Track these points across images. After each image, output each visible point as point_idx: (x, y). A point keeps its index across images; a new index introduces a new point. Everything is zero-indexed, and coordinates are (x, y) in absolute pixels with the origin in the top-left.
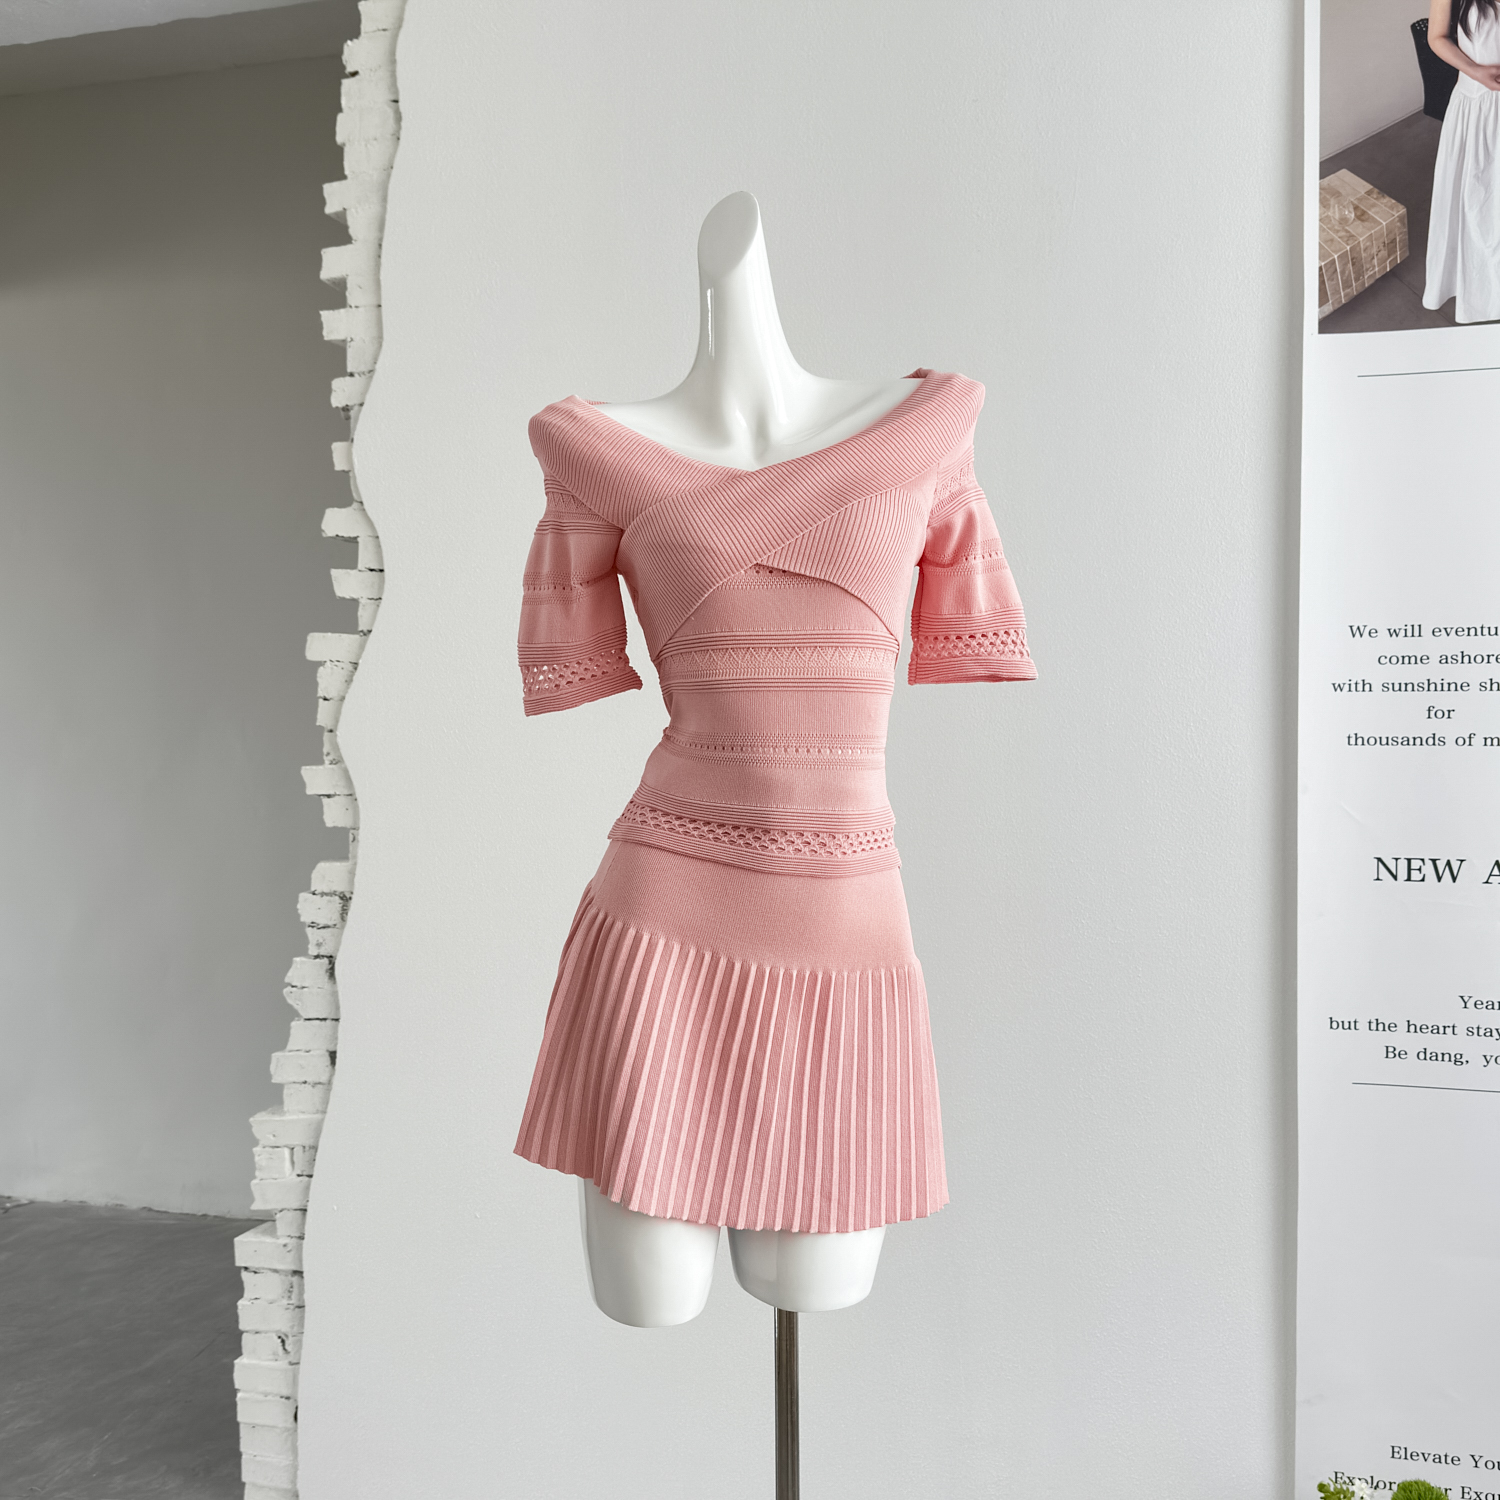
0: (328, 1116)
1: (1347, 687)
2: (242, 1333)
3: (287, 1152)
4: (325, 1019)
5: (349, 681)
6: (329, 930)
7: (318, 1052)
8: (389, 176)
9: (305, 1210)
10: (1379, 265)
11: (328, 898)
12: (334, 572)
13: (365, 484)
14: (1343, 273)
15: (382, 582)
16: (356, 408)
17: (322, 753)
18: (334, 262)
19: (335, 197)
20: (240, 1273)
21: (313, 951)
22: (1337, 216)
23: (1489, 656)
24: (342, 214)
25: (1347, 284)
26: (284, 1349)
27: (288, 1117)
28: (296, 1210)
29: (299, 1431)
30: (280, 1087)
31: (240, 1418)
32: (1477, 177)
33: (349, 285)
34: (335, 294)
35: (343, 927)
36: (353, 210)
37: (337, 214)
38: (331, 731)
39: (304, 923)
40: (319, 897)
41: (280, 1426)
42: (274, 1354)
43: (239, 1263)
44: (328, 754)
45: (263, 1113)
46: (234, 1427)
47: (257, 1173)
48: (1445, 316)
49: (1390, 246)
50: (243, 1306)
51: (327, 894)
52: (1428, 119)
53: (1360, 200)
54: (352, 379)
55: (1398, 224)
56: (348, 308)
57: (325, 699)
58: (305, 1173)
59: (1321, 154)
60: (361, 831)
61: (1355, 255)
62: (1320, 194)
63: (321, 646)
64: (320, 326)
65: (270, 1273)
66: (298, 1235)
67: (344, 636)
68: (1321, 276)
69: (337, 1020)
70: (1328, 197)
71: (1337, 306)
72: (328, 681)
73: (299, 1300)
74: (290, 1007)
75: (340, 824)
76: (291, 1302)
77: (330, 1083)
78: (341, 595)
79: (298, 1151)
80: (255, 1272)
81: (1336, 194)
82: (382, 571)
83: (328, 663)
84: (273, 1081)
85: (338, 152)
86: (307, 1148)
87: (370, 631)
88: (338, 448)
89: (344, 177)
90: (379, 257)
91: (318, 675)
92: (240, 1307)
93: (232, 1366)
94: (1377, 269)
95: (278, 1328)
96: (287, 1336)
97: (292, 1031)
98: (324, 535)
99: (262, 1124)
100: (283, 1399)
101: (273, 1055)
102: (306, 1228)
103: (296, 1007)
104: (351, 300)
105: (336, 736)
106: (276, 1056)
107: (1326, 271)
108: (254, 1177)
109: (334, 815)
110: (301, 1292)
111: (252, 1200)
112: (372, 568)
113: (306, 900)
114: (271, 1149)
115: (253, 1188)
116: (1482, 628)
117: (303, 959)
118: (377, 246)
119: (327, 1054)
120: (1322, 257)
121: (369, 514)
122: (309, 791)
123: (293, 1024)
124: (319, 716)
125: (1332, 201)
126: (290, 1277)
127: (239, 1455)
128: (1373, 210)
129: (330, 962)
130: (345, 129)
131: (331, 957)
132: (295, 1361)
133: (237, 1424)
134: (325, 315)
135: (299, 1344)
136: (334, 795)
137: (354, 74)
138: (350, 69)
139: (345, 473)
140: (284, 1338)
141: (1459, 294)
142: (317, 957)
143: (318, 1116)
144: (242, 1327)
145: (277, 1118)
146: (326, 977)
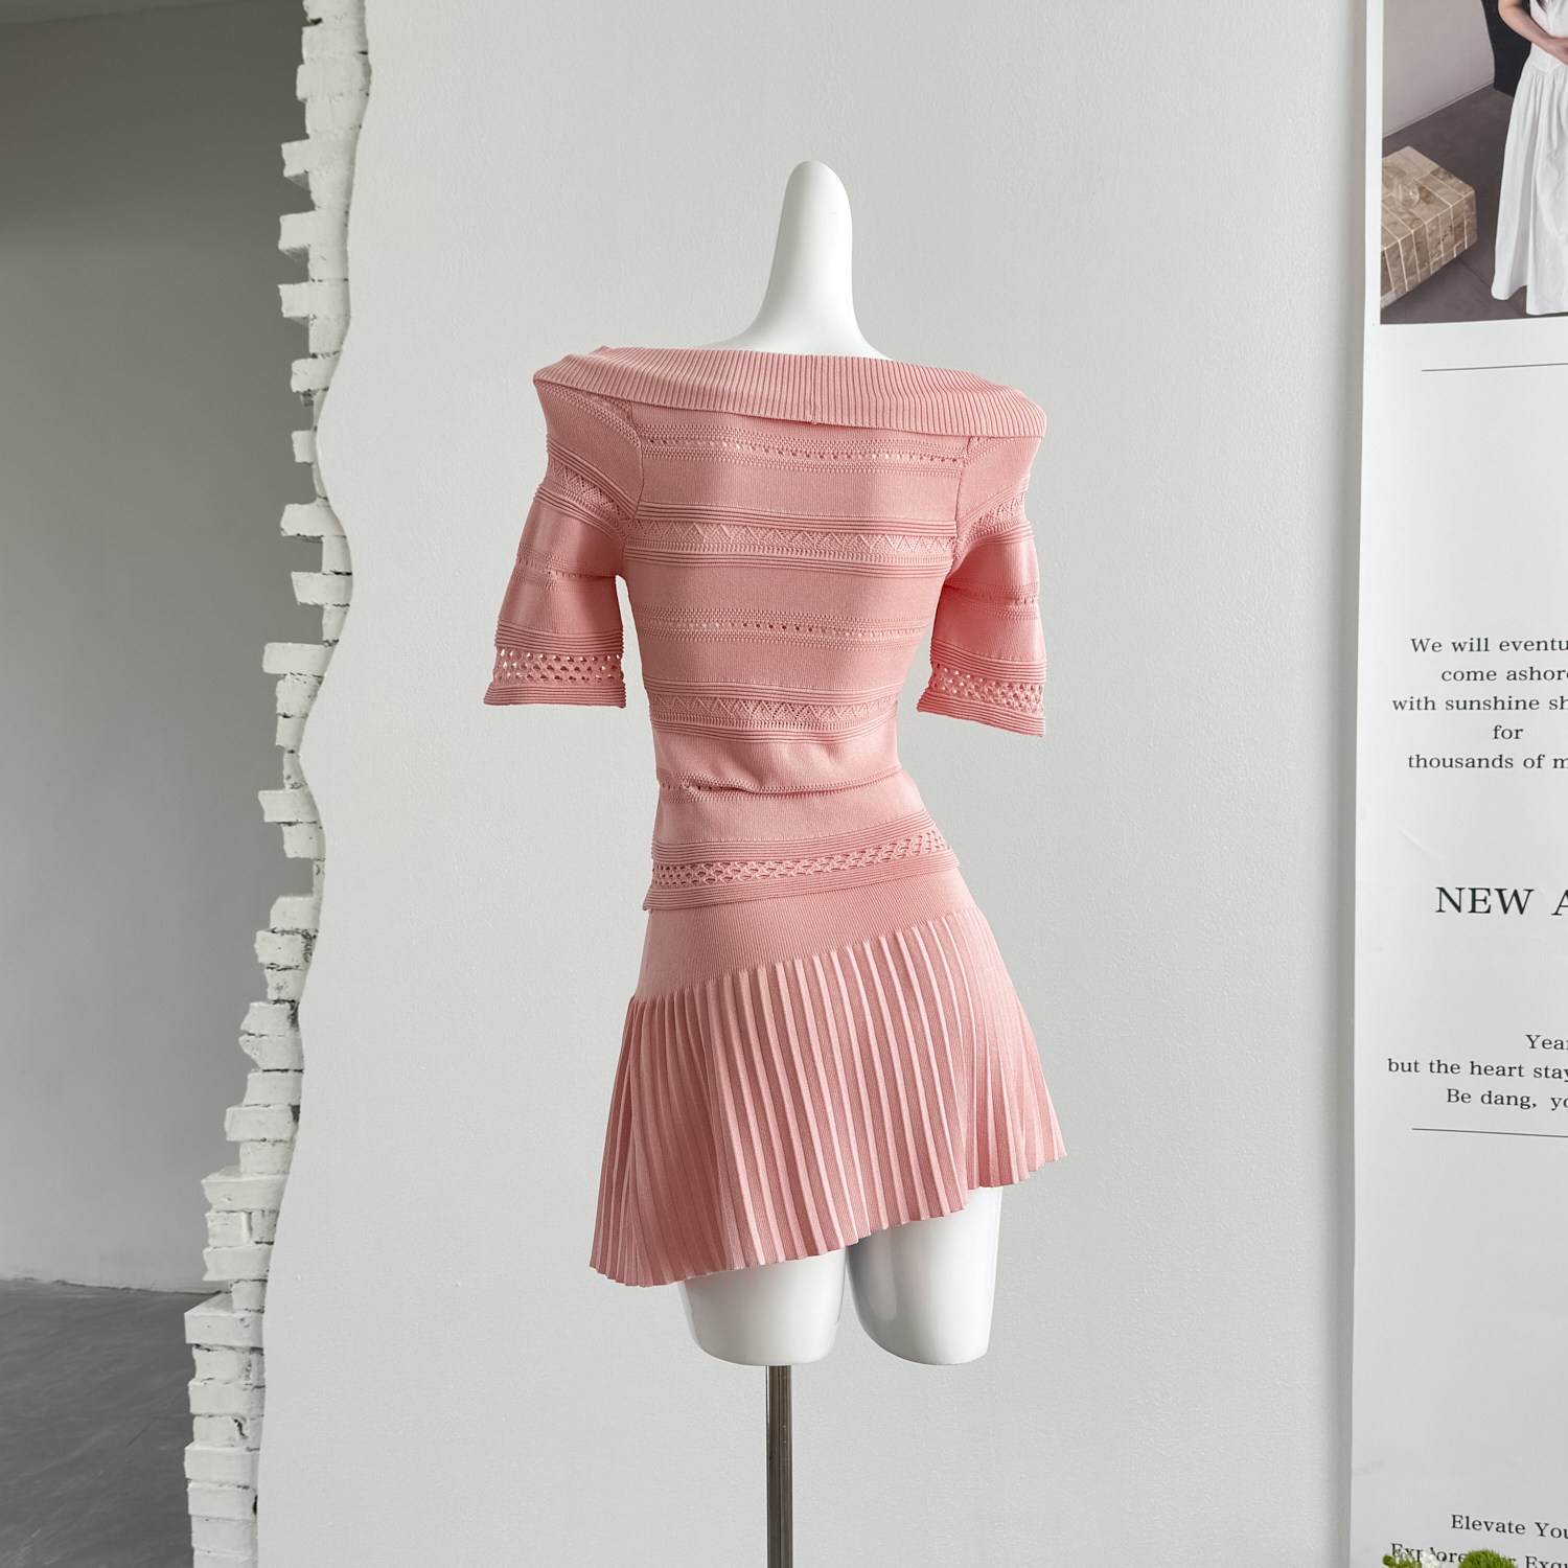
0: (290, 1176)
1: (1408, 705)
2: (193, 1417)
3: (244, 1217)
4: (286, 1070)
5: (313, 696)
6: (291, 971)
7: (279, 1106)
8: (357, 136)
9: (265, 1281)
10: (1445, 251)
11: (290, 936)
12: (295, 575)
13: (330, 477)
14: (1406, 259)
15: (350, 586)
16: (319, 394)
17: (282, 777)
18: (294, 231)
19: (295, 158)
20: (191, 1351)
21: (272, 995)
22: (1401, 197)
23: (1559, 672)
24: (304, 178)
25: (1411, 271)
26: (242, 1434)
27: (244, 1179)
28: (254, 1280)
29: (259, 1524)
30: (235, 1146)
31: (191, 1511)
32: (1549, 157)
33: (311, 257)
34: (297, 267)
35: (306, 969)
36: (316, 172)
37: (297, 177)
38: (292, 752)
39: (262, 964)
40: (279, 935)
41: (239, 1517)
42: (229, 1439)
43: (189, 1340)
44: (289, 777)
45: (216, 1175)
46: (186, 1519)
47: (210, 1241)
48: (1515, 307)
49: (1457, 231)
50: (194, 1386)
51: (288, 932)
52: (1498, 92)
53: (1426, 180)
54: (316, 360)
55: (1466, 207)
56: (310, 282)
57: (285, 716)
58: (264, 1240)
59: (1384, 129)
60: (326, 862)
61: (1420, 240)
62: (1383, 173)
63: (281, 657)
64: (278, 302)
65: (225, 1351)
66: (256, 1309)
67: (307, 646)
68: (1383, 261)
69: (301, 1071)
70: (1391, 176)
71: (1400, 295)
72: (288, 697)
73: (258, 1380)
74: (248, 1056)
75: (302, 856)
76: (249, 1382)
77: (292, 1140)
78: (303, 601)
79: (257, 1217)
80: (209, 1350)
81: (1400, 173)
82: (349, 574)
83: (289, 676)
84: (228, 1139)
85: (300, 108)
86: (267, 1213)
87: (337, 641)
88: (299, 438)
89: (306, 136)
90: (346, 225)
91: (278, 689)
92: (191, 1389)
93: (182, 1454)
94: (1443, 255)
95: (234, 1412)
96: (244, 1419)
97: (249, 1084)
98: (283, 535)
99: (215, 1186)
100: (240, 1489)
101: (228, 1110)
102: (266, 1300)
103: (254, 1057)
104: (312, 274)
105: (298, 756)
106: (230, 1111)
107: (1389, 256)
108: (208, 1246)
109: (295, 845)
110: (261, 1371)
111: (205, 1270)
112: (338, 571)
113: (264, 939)
114: (225, 1214)
115: (205, 1257)
116: (1553, 641)
117: (262, 1004)
118: (342, 213)
119: (290, 1108)
120: (1384, 241)
121: (336, 512)
122: (267, 819)
123: (250, 1076)
124: (278, 735)
125: (1396, 181)
126: (247, 1354)
127: (192, 1551)
128: (1440, 191)
129: (292, 1008)
130: (307, 82)
131: (293, 1001)
132: (252, 1447)
133: (189, 1517)
134: (285, 290)
135: (258, 1428)
136: (296, 823)
137: (317, 22)
138: (312, 16)
139: (308, 466)
140: (242, 1422)
141: (1530, 283)
142: (276, 1002)
143: (279, 1177)
144: (193, 1410)
145: (233, 1180)
146: (288, 1024)
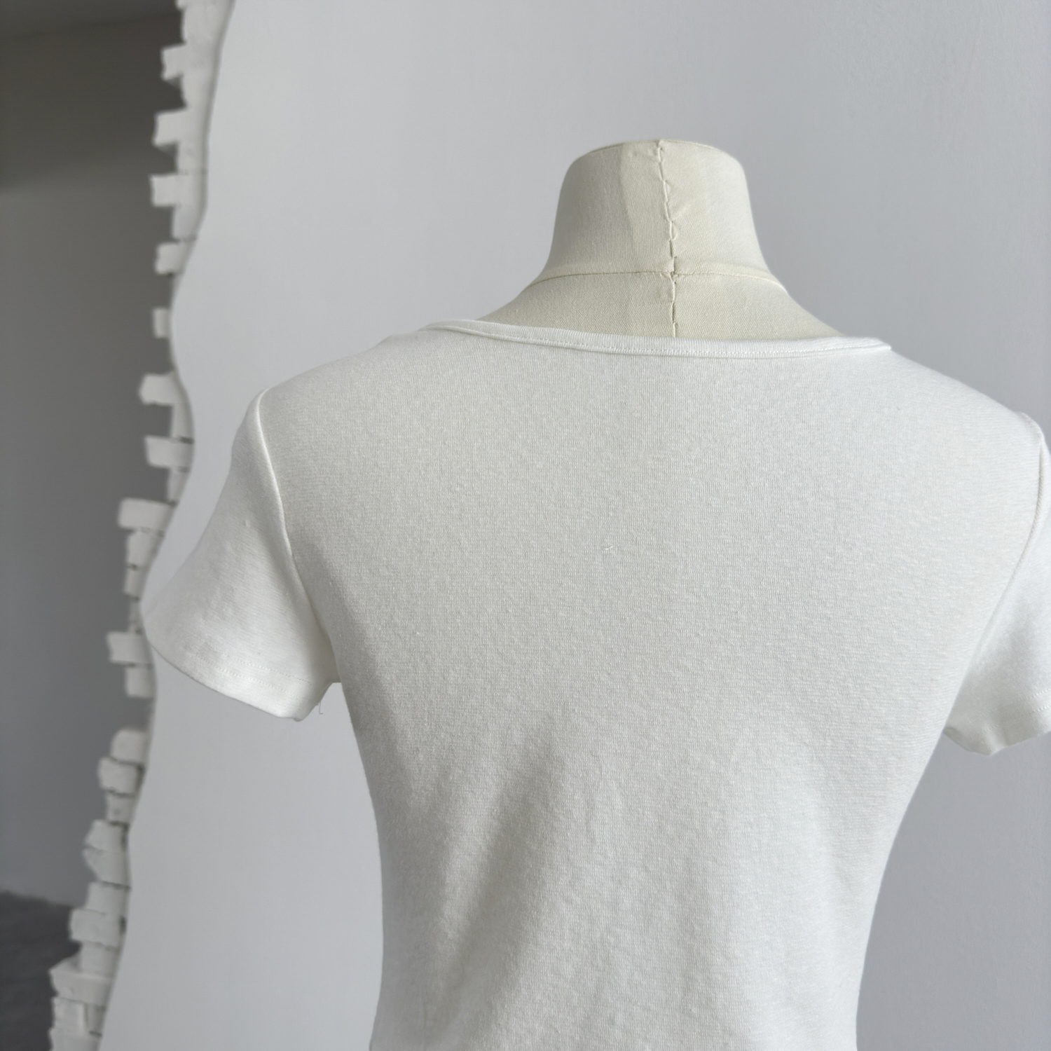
0: (115, 981)
3: (82, 1008)
4: (117, 886)
5: (154, 551)
6: (127, 798)
7: (110, 916)
8: (222, 37)
11: (126, 768)
12: (148, 439)
15: (191, 453)
16: (177, 275)
17: (126, 622)
18: (169, 128)
19: (174, 61)
21: (111, 817)
24: (178, 79)
27: (83, 976)
30: (77, 945)
33: (179, 152)
35: (136, 799)
36: (188, 75)
37: (173, 79)
38: (136, 600)
39: (104, 789)
40: (119, 765)
44: (133, 623)
45: (62, 965)
47: (55, 1023)
51: (125, 763)
54: (177, 245)
56: (177, 174)
57: (133, 567)
58: (95, 1031)
63: (134, 513)
67: (155, 504)
72: (136, 549)
74: (90, 869)
75: (140, 694)
77: (116, 951)
78: (153, 464)
79: (90, 1008)
82: (191, 441)
83: (138, 531)
84: (71, 939)
86: (98, 1009)
87: (177, 503)
88: (159, 314)
89: (182, 42)
90: (208, 122)
91: (128, 542)
97: (90, 893)
98: (142, 402)
99: (62, 975)
103: (95, 870)
104: (181, 166)
105: (139, 606)
106: (75, 913)
108: (53, 1027)
109: (134, 685)
112: (183, 437)
113: (106, 766)
114: (68, 1003)
115: (51, 1036)
117: (102, 824)
119: (117, 920)
121: (183, 384)
122: (114, 659)
123: (91, 885)
124: (126, 584)
129: (124, 832)
131: (125, 825)
134: (156, 181)
136: (136, 666)
139: (164, 340)
142: (115, 824)
143: (108, 981)
145: (73, 972)
146: (119, 845)
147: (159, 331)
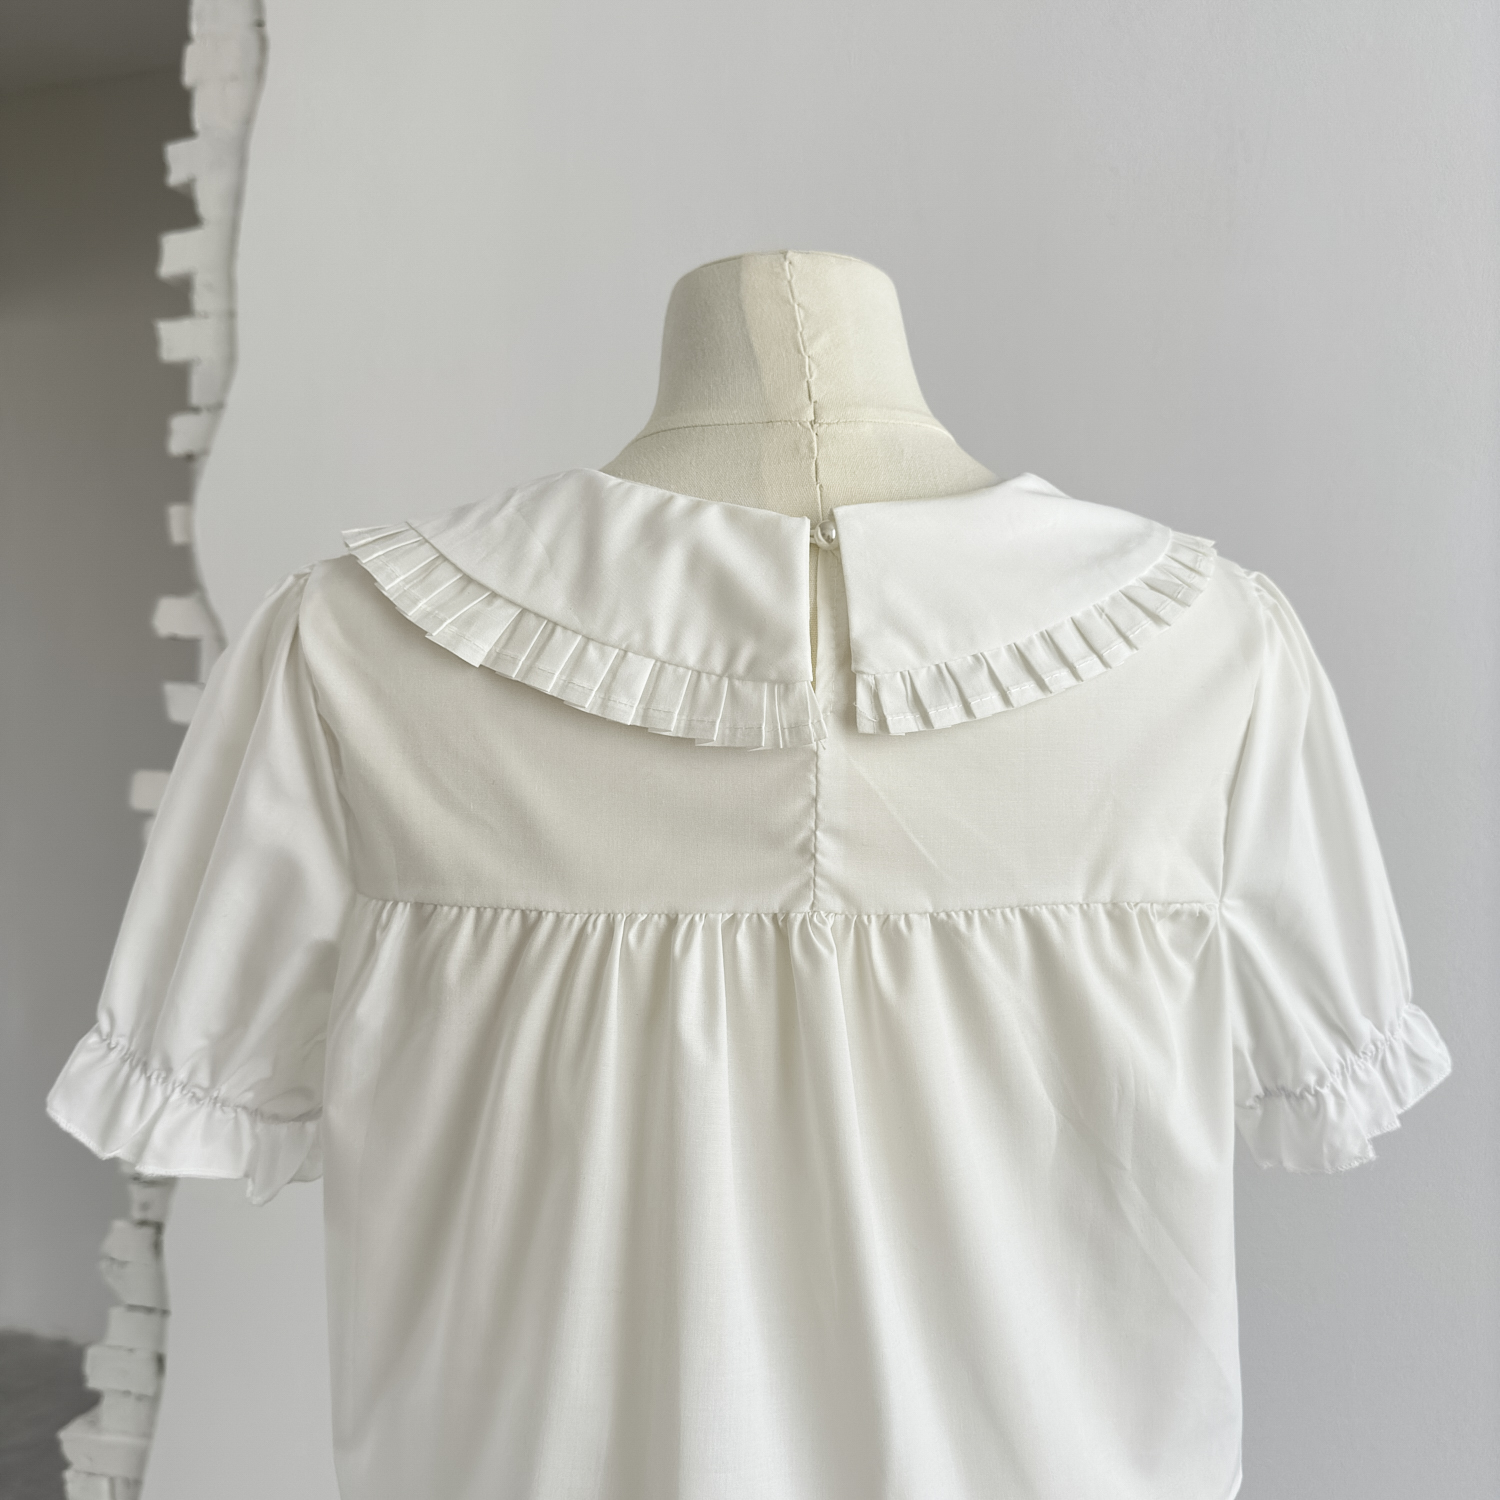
3: (105, 1485)
4: (150, 1310)
7: (142, 1353)
12: (167, 687)
16: (200, 456)
18: (178, 253)
19: (182, 161)
21: (137, 1214)
24: (190, 185)
27: (107, 1438)
30: (96, 1394)
33: (195, 286)
36: (203, 179)
37: (182, 185)
45: (76, 1424)
54: (197, 415)
56: (194, 317)
63: (150, 789)
69: (165, 1313)
74: (109, 1287)
77: (154, 1401)
78: (172, 718)
84: (87, 1386)
85: (186, 98)
86: (129, 1483)
88: (175, 512)
89: (193, 134)
90: (234, 241)
97: (111, 1320)
98: (156, 635)
99: (74, 1439)
103: (116, 1288)
104: (197, 307)
106: (91, 1351)
114: (86, 1477)
117: (124, 1224)
118: (230, 230)
119: (153, 1358)
121: (213, 608)
123: (112, 1312)
129: (156, 1232)
130: (197, 66)
131: (157, 1224)
134: (163, 327)
139: (185, 548)
142: (143, 1223)
143: (142, 1442)
145: (91, 1433)
146: (151, 1252)
147: (177, 536)
